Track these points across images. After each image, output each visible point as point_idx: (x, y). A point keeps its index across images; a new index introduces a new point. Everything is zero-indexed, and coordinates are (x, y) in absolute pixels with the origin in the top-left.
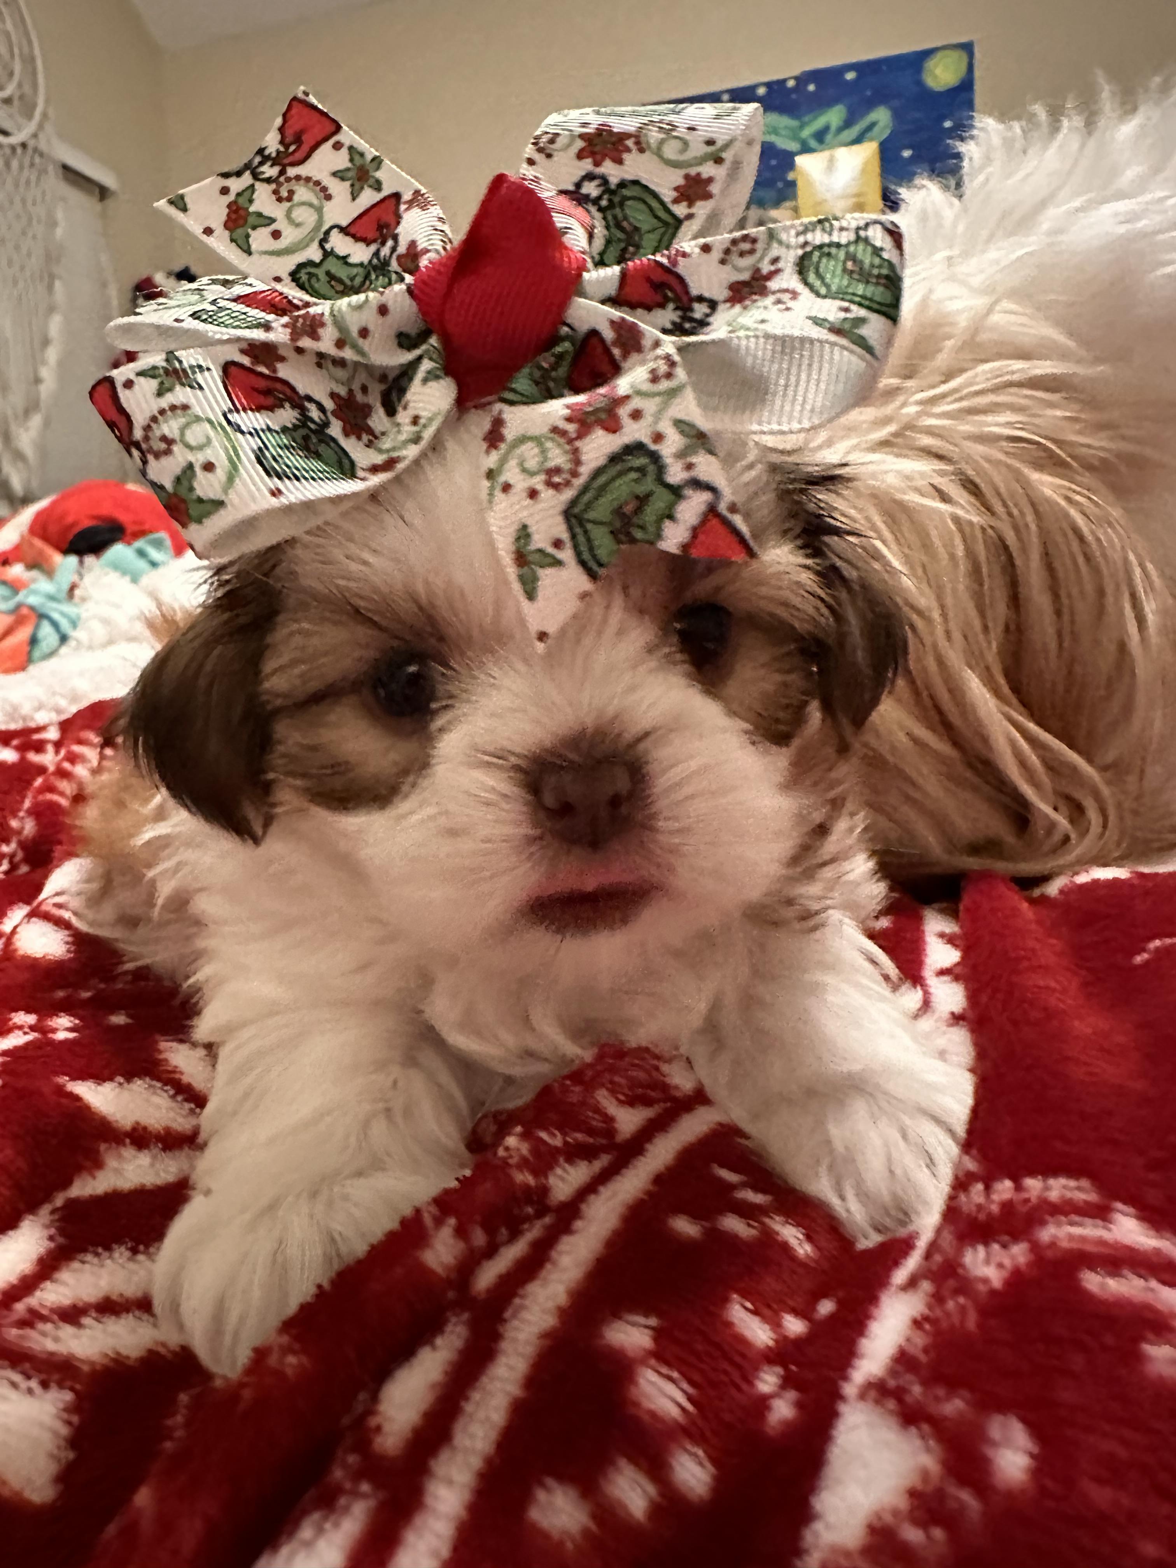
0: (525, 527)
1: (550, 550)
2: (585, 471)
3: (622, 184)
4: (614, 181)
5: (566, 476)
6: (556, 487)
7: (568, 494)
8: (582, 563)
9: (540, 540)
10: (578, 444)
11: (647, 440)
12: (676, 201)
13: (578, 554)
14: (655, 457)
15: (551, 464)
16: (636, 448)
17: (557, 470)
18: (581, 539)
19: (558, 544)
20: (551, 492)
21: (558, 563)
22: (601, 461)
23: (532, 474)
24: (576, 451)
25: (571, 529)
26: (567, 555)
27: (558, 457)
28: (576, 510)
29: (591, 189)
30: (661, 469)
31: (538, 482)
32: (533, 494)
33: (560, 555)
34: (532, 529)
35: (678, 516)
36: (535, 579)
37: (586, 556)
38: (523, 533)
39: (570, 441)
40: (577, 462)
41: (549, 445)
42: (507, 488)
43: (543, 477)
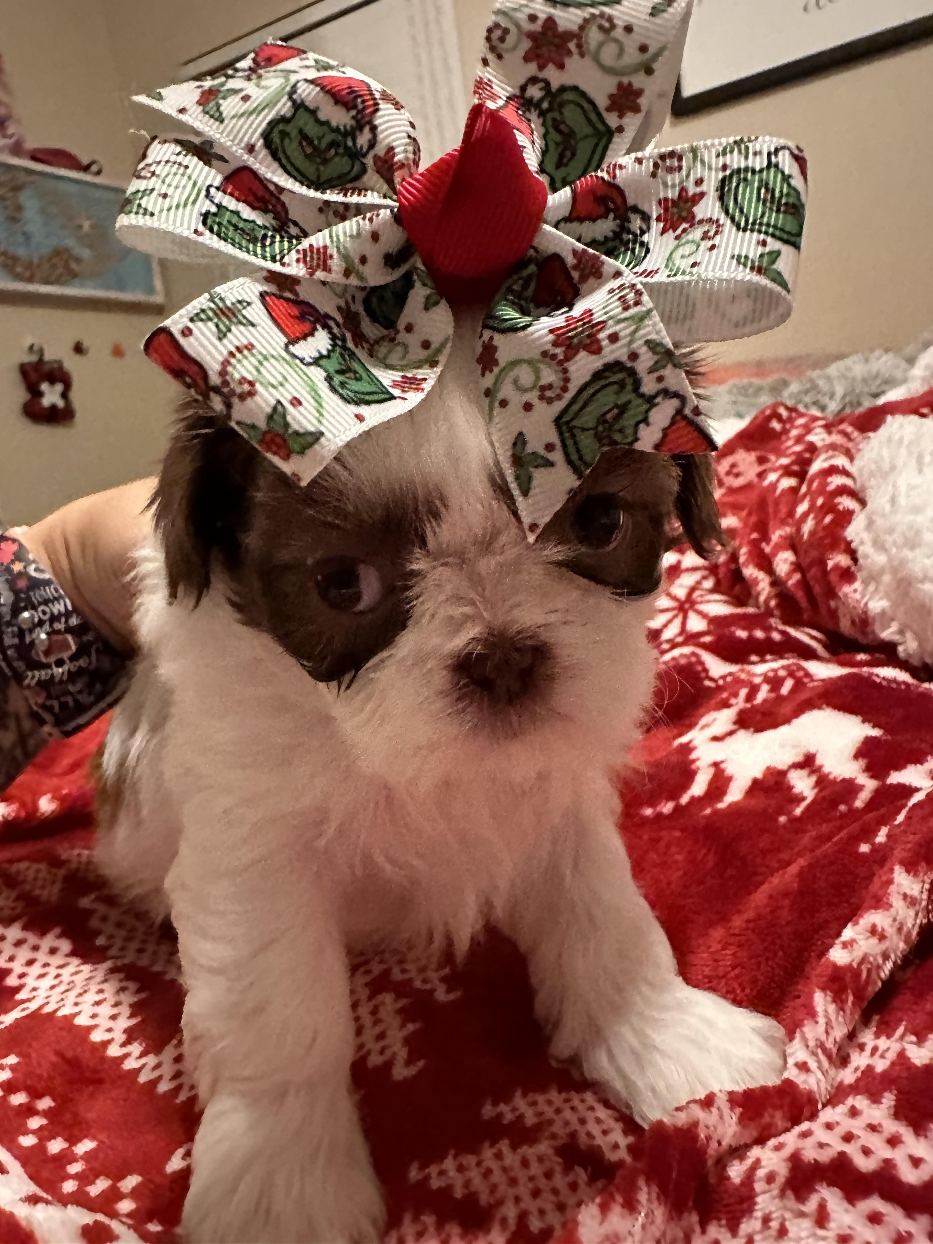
0: (521, 434)
1: (542, 452)
2: (573, 388)
3: (563, 89)
4: (555, 85)
5: (558, 391)
6: (550, 401)
7: (559, 406)
8: (569, 462)
9: (535, 445)
10: (566, 365)
11: (624, 359)
12: (609, 109)
13: (567, 455)
14: (632, 373)
15: (543, 382)
16: (616, 366)
17: (550, 387)
18: (570, 442)
19: (550, 447)
20: (544, 405)
21: (550, 464)
22: (587, 378)
23: (525, 390)
24: (565, 371)
25: (561, 434)
26: (557, 456)
27: (549, 376)
28: (565, 419)
29: (535, 92)
30: (637, 383)
31: (532, 397)
32: (528, 407)
33: (551, 456)
34: (528, 437)
35: (651, 420)
36: (530, 479)
37: (574, 457)
38: (520, 440)
39: (561, 363)
40: (567, 380)
41: (542, 366)
42: (504, 403)
43: (536, 393)
